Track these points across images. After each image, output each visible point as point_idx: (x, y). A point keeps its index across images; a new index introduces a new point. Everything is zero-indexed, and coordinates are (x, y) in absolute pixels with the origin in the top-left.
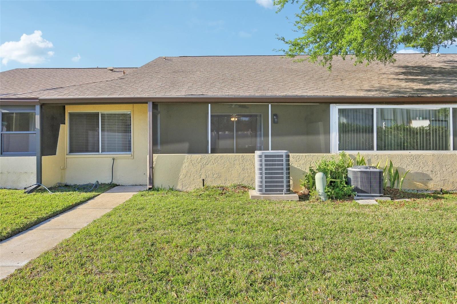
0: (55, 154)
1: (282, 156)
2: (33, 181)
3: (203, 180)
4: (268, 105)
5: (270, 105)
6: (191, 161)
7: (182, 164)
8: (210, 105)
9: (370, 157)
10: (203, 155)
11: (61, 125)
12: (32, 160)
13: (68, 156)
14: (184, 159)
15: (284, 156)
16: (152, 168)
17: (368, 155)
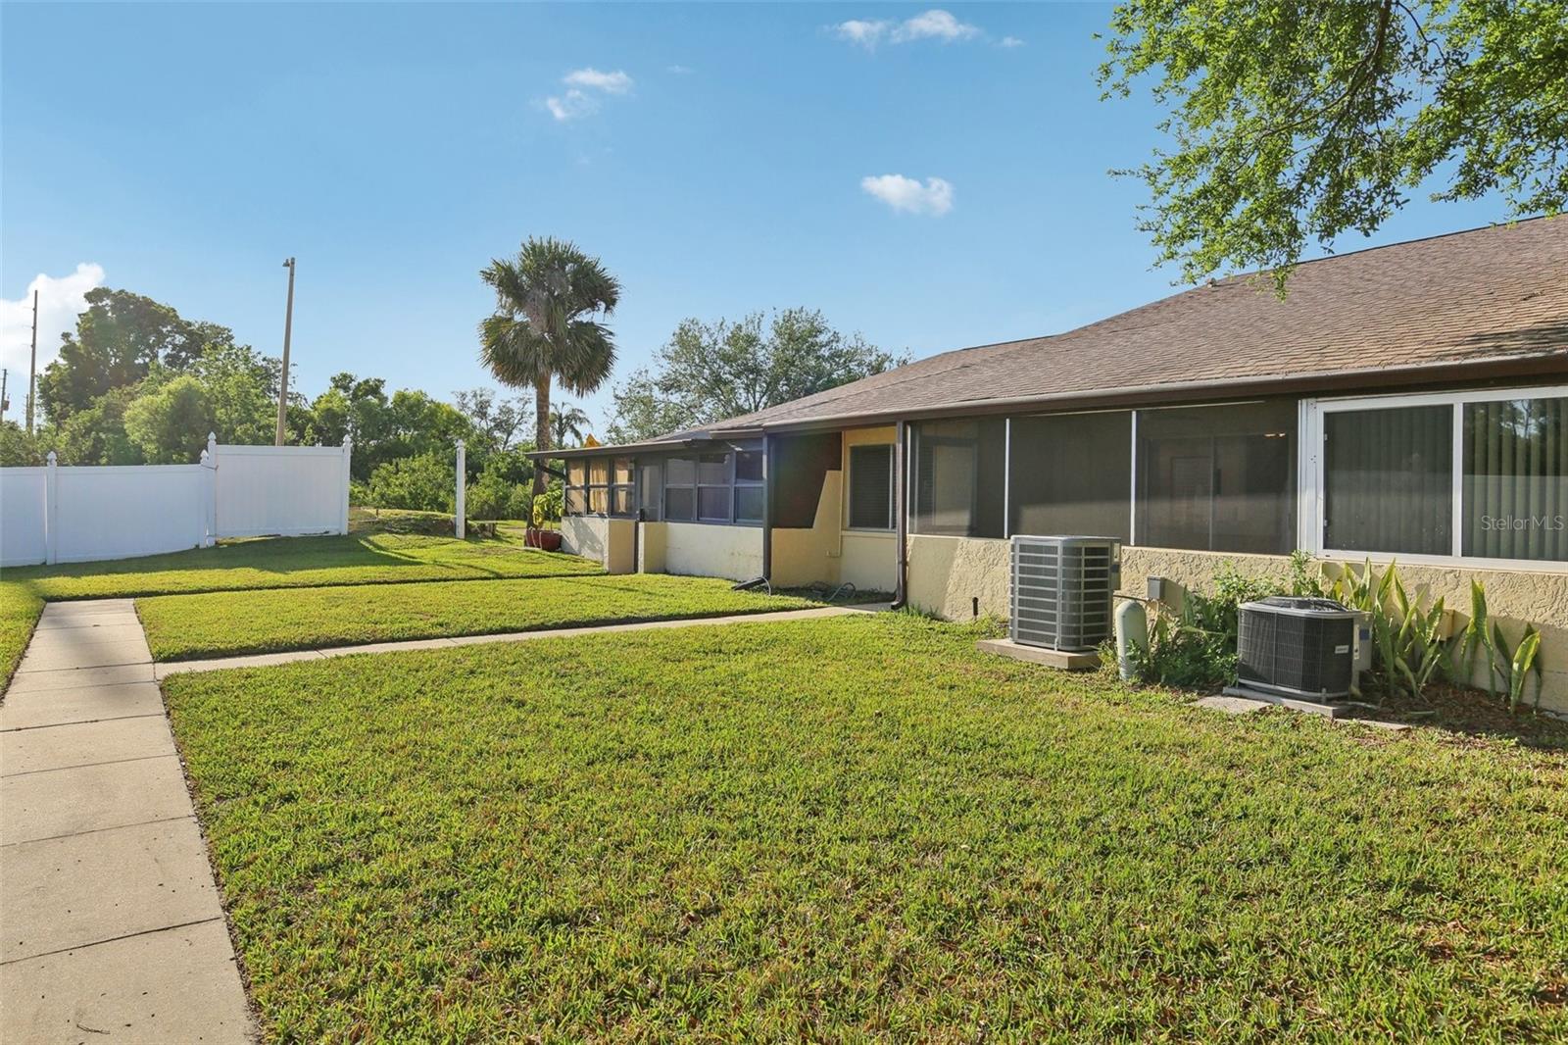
0: (811, 527)
1: (1053, 550)
2: (756, 572)
3: (975, 600)
4: (1130, 413)
5: (1134, 414)
6: (968, 553)
7: (952, 559)
8: (1008, 421)
9: (1425, 579)
10: (988, 540)
11: (828, 472)
12: (757, 534)
13: (844, 533)
14: (955, 549)
15: (1060, 551)
16: (904, 563)
17: (1418, 571)
